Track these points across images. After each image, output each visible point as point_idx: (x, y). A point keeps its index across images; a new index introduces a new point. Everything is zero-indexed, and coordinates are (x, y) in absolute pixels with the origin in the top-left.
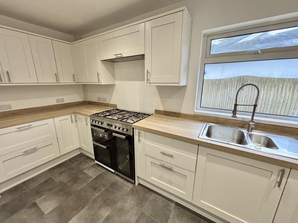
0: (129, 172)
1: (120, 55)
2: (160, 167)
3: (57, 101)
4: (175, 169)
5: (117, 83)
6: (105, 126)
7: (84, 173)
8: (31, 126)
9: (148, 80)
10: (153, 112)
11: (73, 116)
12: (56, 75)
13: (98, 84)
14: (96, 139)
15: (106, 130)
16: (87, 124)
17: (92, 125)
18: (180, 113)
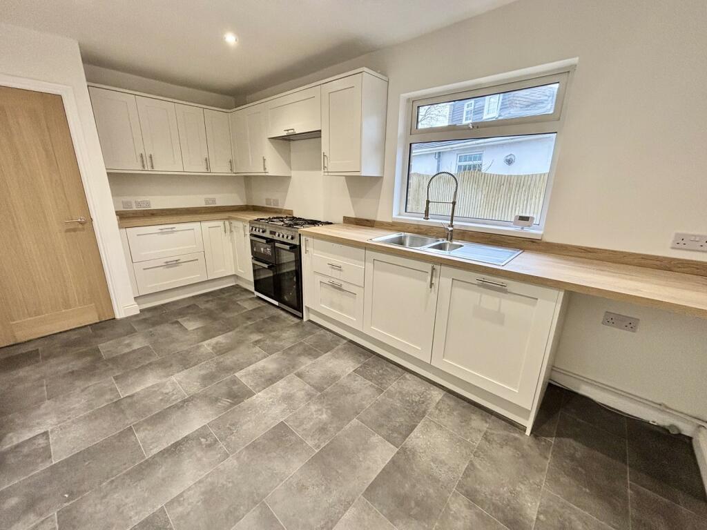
0: (295, 303)
1: (292, 131)
2: (330, 287)
3: (207, 202)
4: (345, 287)
5: (295, 174)
6: (267, 235)
7: (237, 304)
8: (174, 229)
9: (325, 167)
10: (341, 220)
11: (227, 223)
12: (206, 160)
13: (264, 174)
14: (256, 256)
15: (269, 241)
16: (245, 235)
17: (251, 235)
18: (374, 221)
